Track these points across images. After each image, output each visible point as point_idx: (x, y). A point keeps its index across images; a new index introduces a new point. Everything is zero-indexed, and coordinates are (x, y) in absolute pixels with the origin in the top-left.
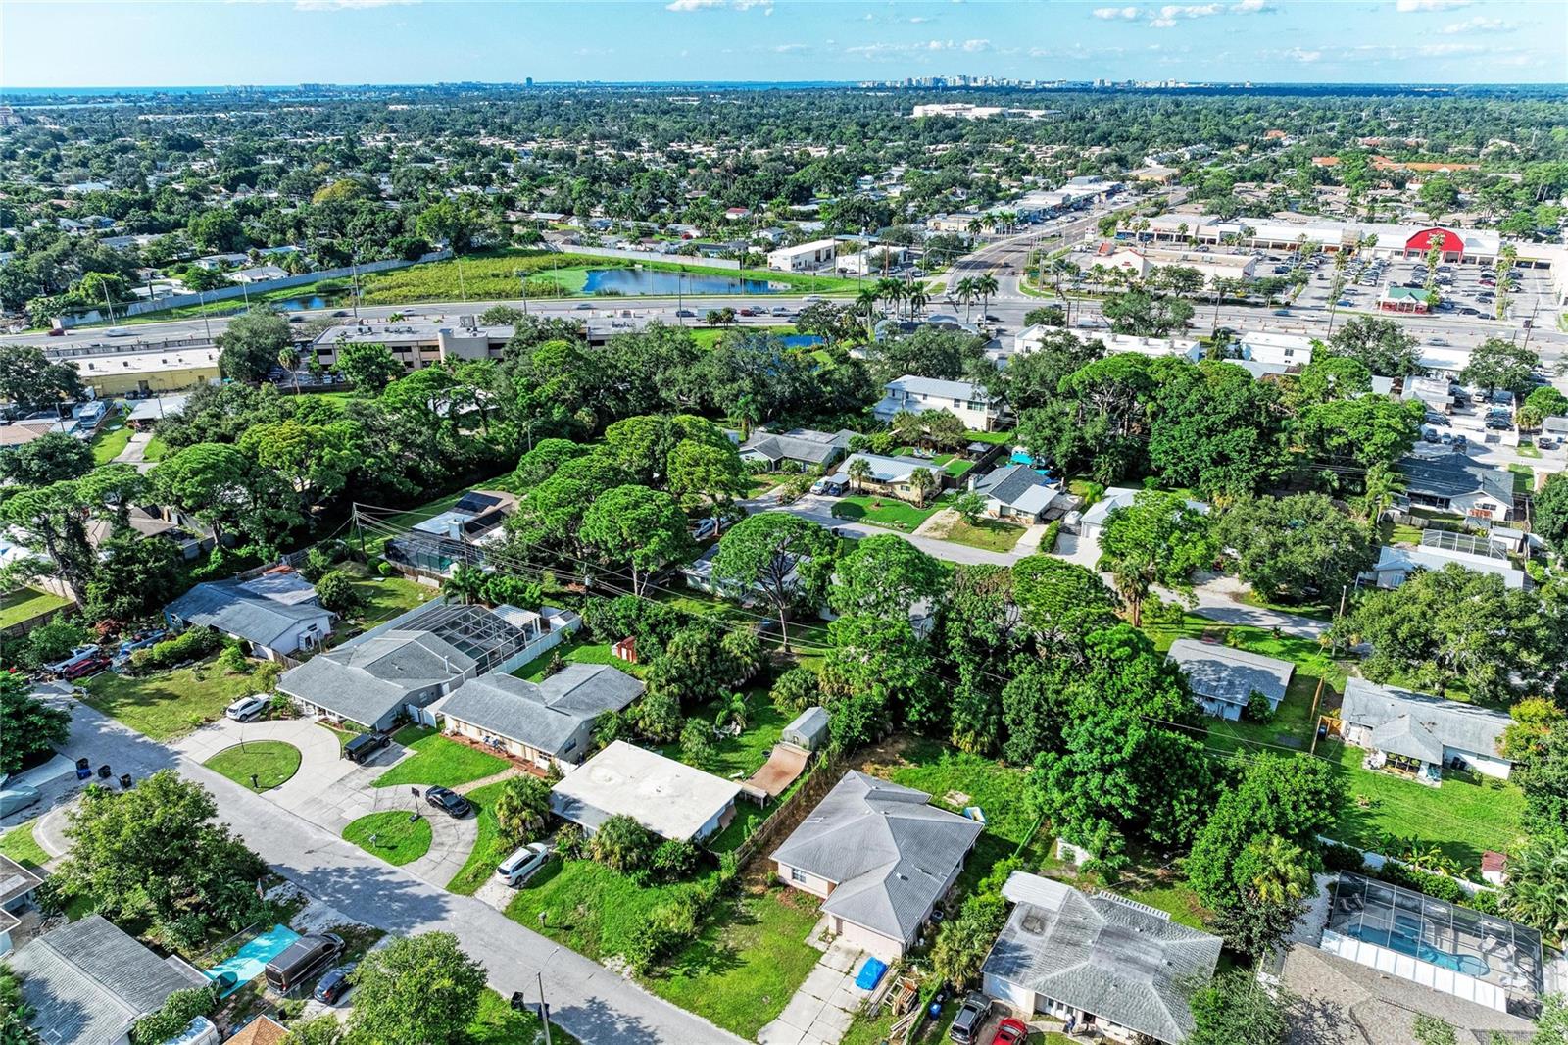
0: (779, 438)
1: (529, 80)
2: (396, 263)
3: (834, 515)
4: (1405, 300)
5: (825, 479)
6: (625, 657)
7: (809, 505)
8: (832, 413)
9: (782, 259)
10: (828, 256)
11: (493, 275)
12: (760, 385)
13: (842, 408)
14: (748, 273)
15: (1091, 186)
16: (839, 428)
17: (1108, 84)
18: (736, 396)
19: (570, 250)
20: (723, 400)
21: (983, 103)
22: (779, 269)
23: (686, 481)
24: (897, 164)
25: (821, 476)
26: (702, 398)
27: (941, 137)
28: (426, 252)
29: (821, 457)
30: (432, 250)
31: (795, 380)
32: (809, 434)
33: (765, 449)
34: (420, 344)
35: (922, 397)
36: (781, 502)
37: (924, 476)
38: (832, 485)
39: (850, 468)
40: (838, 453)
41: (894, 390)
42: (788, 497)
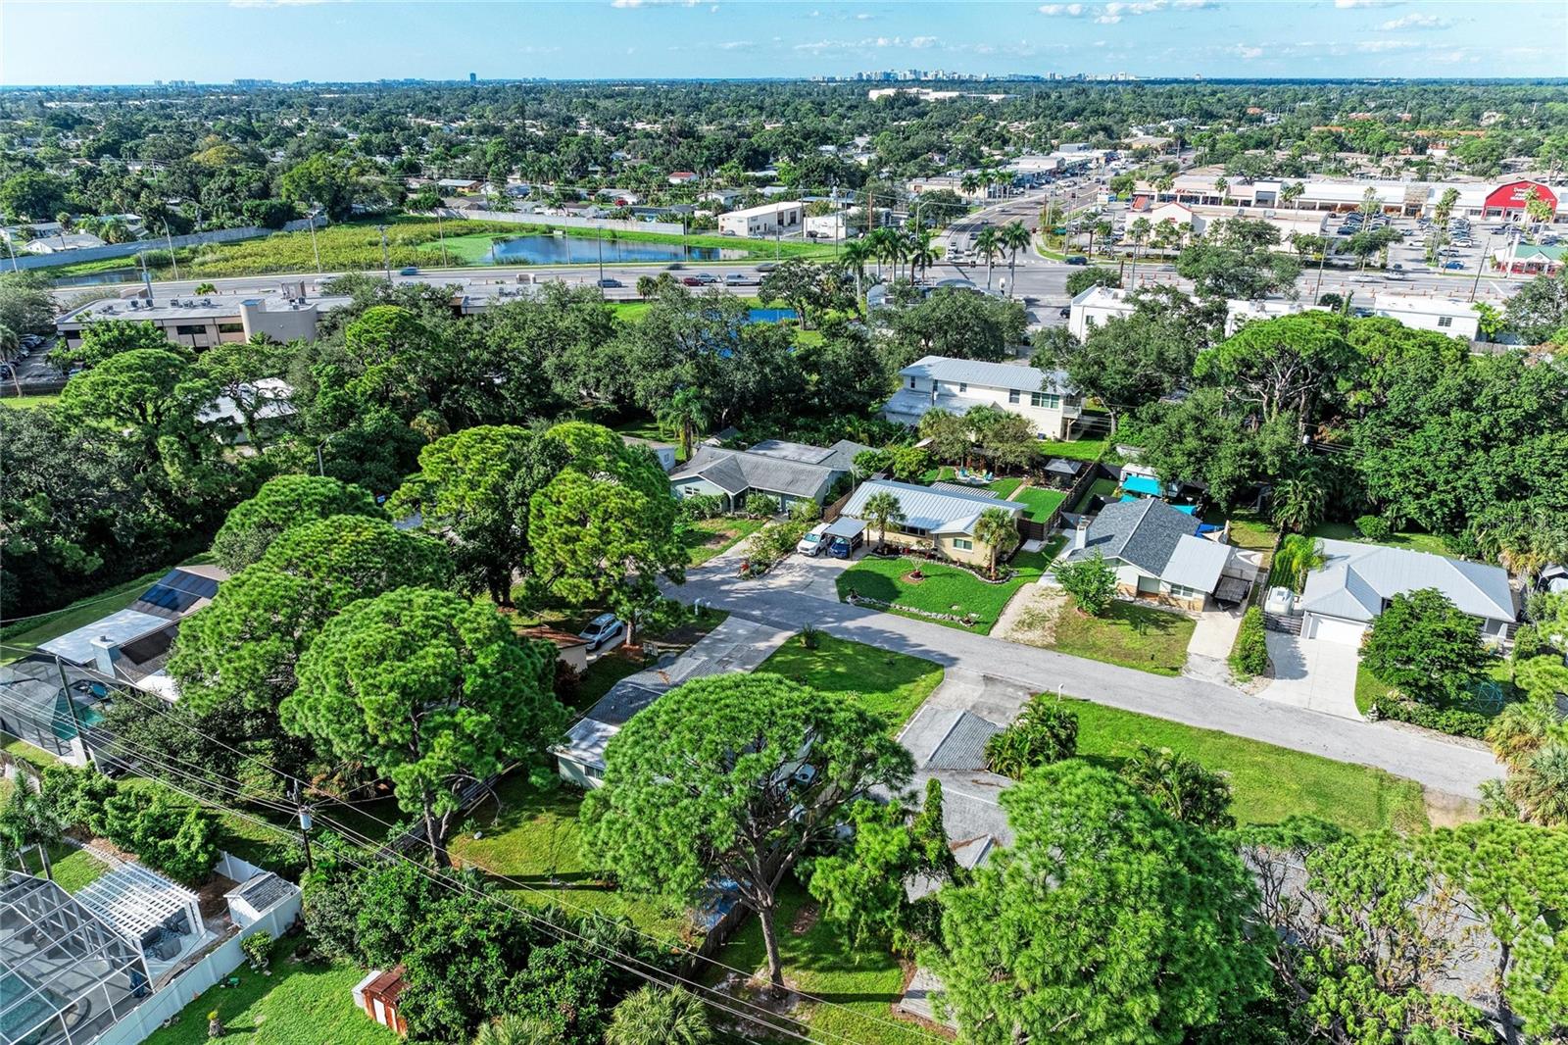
0: (740, 455)
1: (473, 76)
2: (252, 231)
3: (842, 595)
4: (1534, 259)
5: (820, 529)
6: (381, 1019)
7: (796, 577)
8: (821, 413)
9: (736, 222)
10: (793, 221)
11: (371, 244)
12: (708, 374)
13: (837, 406)
14: (693, 239)
15: (1082, 153)
16: (834, 437)
17: (1058, 77)
18: (671, 389)
19: (475, 216)
20: (649, 395)
22: (733, 234)
23: (562, 555)
24: (861, 135)
25: (813, 520)
26: (616, 393)
27: (903, 114)
28: (292, 219)
29: (811, 488)
30: (301, 216)
31: (762, 363)
32: (789, 449)
33: (717, 475)
34: (218, 322)
35: (958, 388)
36: (747, 572)
37: (1000, 526)
38: (833, 538)
39: (866, 508)
40: (839, 481)
41: (913, 378)
42: (760, 563)
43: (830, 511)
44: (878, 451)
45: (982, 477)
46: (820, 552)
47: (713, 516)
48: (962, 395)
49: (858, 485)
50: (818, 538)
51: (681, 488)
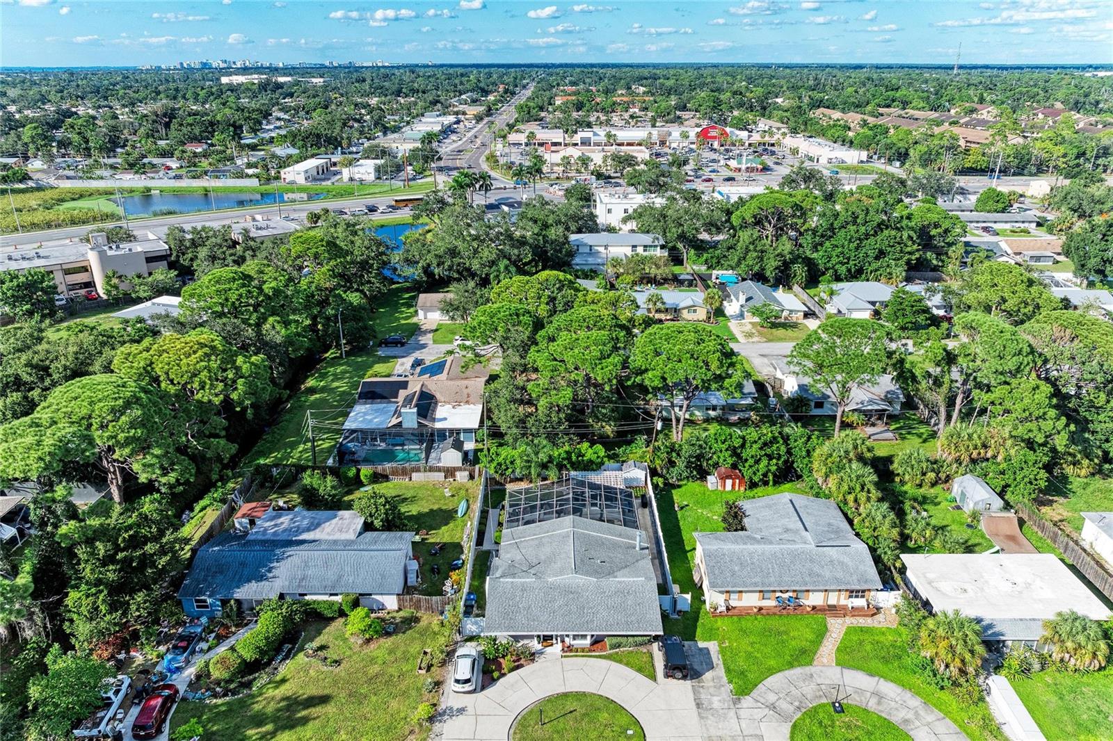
4: (750, 165)
6: (728, 488)
9: (294, 174)
10: (323, 171)
17: (335, 64)
21: (285, 75)
22: (294, 182)
34: (65, 267)
41: (578, 246)
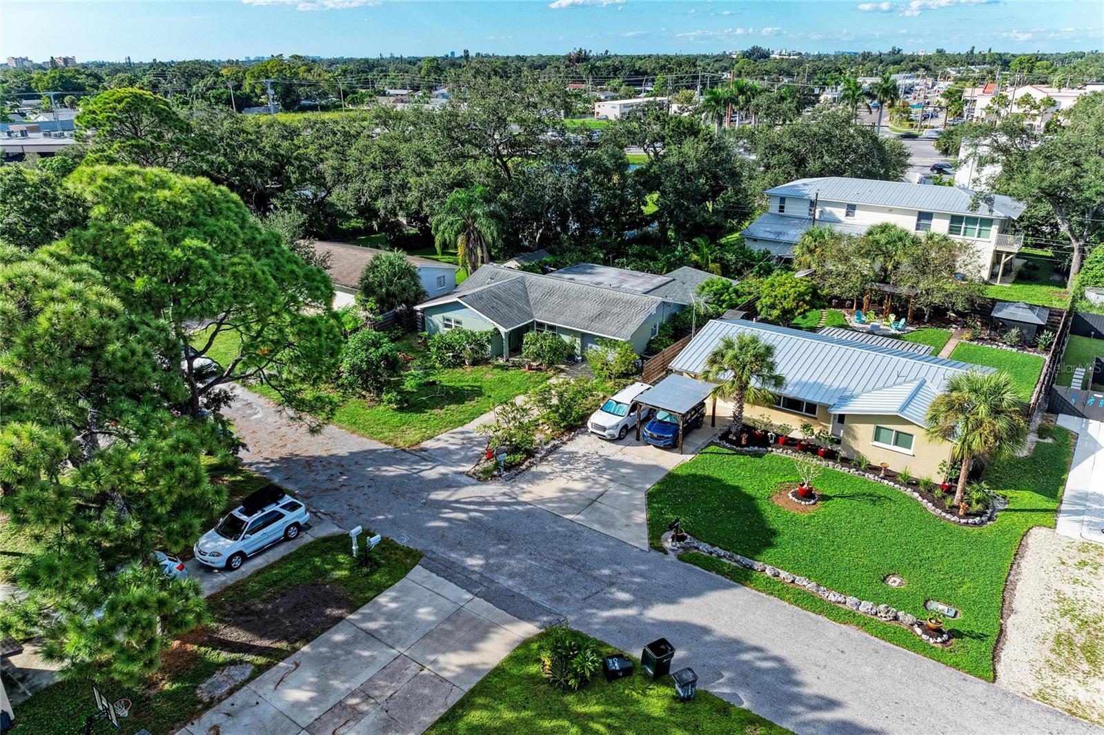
7: (576, 482)
16: (673, 264)
22: (606, 118)
25: (626, 376)
29: (628, 326)
32: (608, 275)
35: (844, 211)
36: (490, 464)
37: (996, 411)
38: (653, 411)
39: (713, 362)
40: (673, 318)
41: (783, 200)
42: (516, 449)
43: (654, 362)
44: (735, 283)
45: (889, 324)
46: (624, 434)
47: (475, 363)
48: (849, 220)
49: (700, 326)
50: (626, 409)
51: (437, 319)
